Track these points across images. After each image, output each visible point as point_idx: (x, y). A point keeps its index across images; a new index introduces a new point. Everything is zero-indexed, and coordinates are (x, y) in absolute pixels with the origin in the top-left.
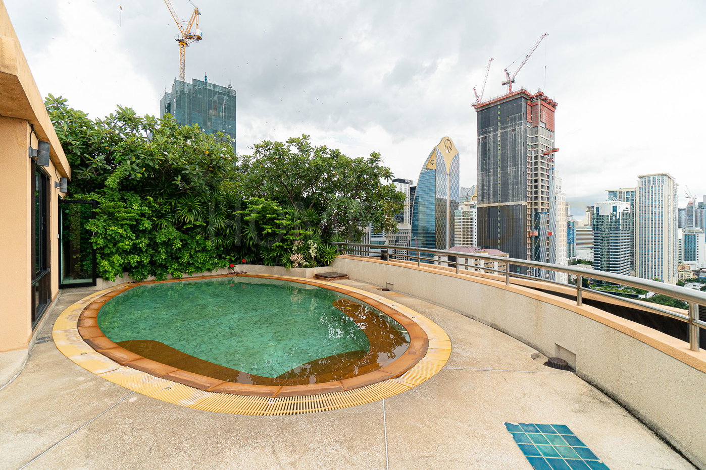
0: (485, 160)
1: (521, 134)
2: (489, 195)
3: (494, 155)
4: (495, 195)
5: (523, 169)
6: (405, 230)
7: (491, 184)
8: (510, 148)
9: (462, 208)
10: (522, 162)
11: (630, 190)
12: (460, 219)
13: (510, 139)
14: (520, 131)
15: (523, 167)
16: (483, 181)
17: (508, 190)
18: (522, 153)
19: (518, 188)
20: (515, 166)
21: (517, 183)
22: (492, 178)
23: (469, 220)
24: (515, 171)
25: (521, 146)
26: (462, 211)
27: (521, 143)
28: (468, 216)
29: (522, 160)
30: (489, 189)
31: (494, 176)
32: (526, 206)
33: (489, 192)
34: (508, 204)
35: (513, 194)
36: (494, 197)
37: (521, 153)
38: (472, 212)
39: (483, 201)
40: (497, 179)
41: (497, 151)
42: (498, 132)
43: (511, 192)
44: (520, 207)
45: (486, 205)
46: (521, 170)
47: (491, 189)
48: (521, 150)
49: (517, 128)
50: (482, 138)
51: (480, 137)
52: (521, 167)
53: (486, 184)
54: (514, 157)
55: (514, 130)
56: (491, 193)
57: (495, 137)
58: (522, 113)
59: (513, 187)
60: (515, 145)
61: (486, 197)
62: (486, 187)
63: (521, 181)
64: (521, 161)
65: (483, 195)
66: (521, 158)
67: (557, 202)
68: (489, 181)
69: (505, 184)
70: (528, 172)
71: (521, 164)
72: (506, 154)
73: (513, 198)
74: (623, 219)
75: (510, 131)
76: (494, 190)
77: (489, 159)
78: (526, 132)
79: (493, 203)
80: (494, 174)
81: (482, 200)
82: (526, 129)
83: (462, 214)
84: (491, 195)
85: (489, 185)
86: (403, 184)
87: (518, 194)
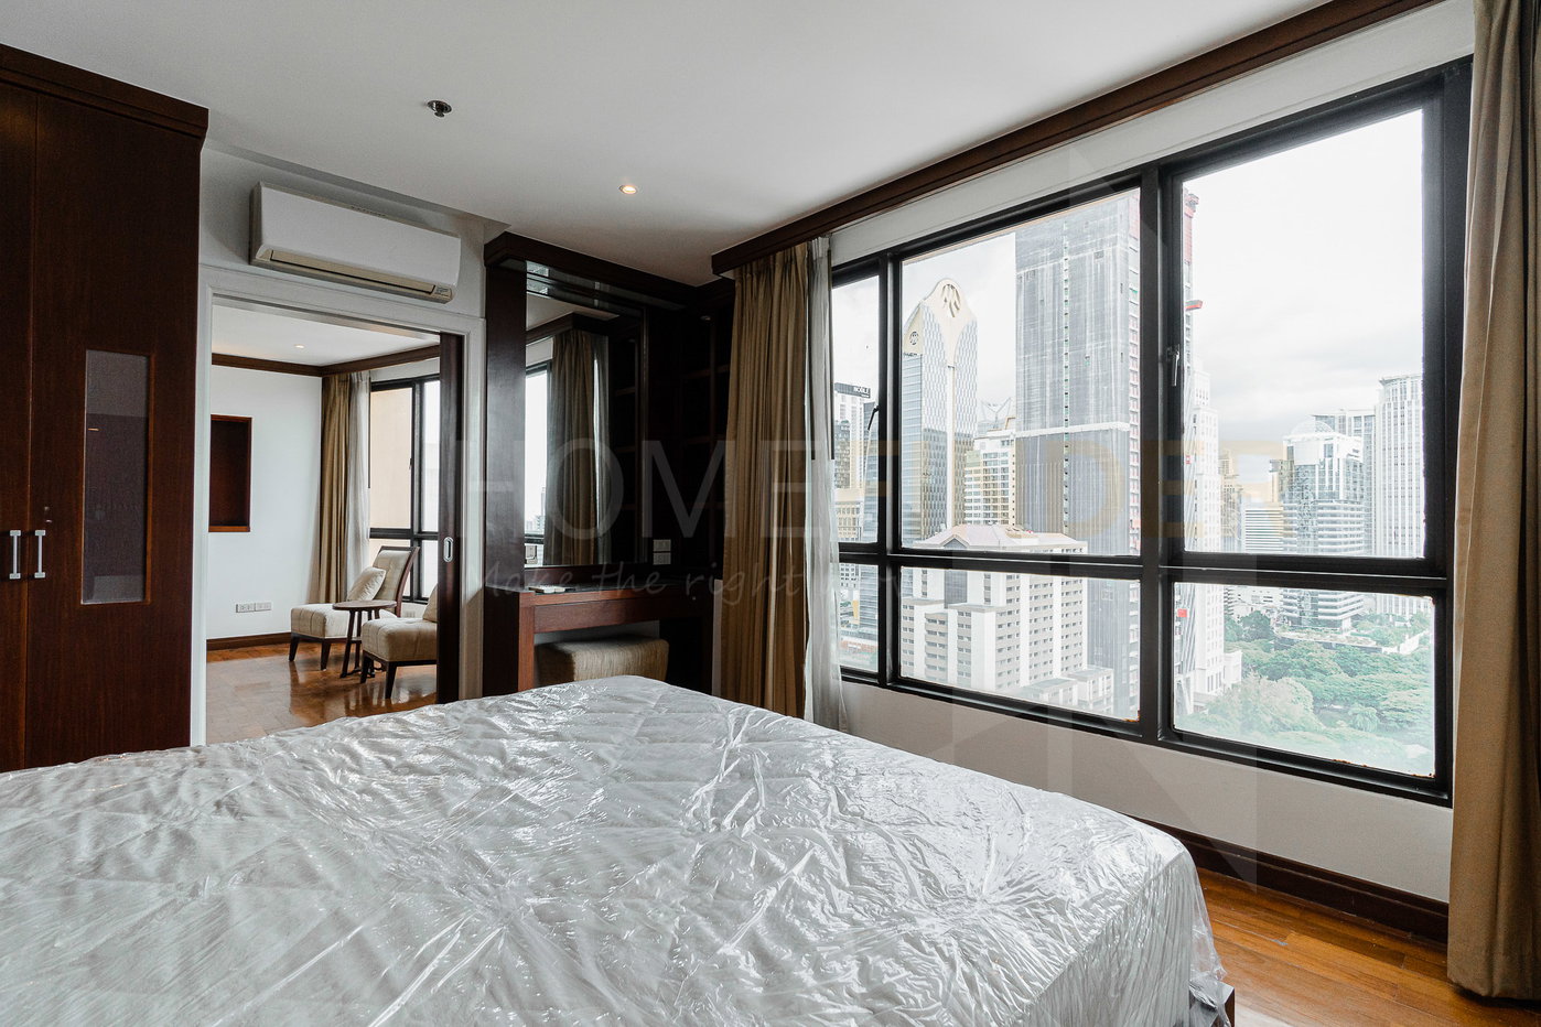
0: (1033, 326)
1: (1115, 265)
2: (1043, 408)
3: (1054, 313)
4: (1056, 408)
5: (1119, 346)
6: (853, 503)
7: (1048, 382)
8: (1090, 297)
9: (983, 446)
10: (1119, 330)
11: (1362, 414)
12: (977, 472)
13: (1090, 276)
14: (1114, 257)
15: (1120, 340)
16: (1028, 375)
17: (1086, 395)
18: (1119, 309)
19: (1110, 390)
20: (1103, 338)
21: (1107, 380)
22: (1049, 368)
23: (999, 474)
24: (1103, 350)
25: (1115, 292)
26: (982, 452)
27: (1115, 285)
28: (996, 463)
29: (1119, 325)
30: (1043, 394)
31: (1054, 363)
32: (1129, 432)
33: (1043, 402)
34: (1085, 428)
35: (1097, 406)
36: (1055, 414)
37: (1115, 307)
38: (1005, 454)
39: (1029, 422)
40: (1060, 372)
41: (1060, 305)
42: (1062, 261)
43: (1092, 401)
44: (1114, 435)
45: (1036, 432)
46: (1115, 349)
47: (1048, 395)
48: (1115, 301)
49: (1107, 250)
50: (1027, 275)
51: (1022, 272)
52: (1116, 342)
53: (1035, 381)
54: (1100, 318)
55: (1099, 255)
56: (1048, 402)
57: (1056, 270)
58: (1118, 216)
59: (1097, 388)
60: (1103, 290)
61: (1036, 413)
62: (1036, 391)
63: (1116, 373)
64: (1115, 327)
65: (1030, 409)
66: (1115, 320)
67: (1199, 430)
68: (1043, 376)
69: (1080, 382)
70: (1131, 354)
71: (1116, 334)
72: (1083, 312)
73: (1097, 414)
74: (1348, 474)
75: (1090, 257)
76: (1054, 395)
77: (1042, 323)
78: (1127, 259)
79: (1052, 426)
80: (1054, 359)
81: (1027, 421)
82: (1126, 254)
83: (982, 460)
84: (1048, 407)
85: (1043, 384)
86: (849, 397)
87: (1109, 405)
